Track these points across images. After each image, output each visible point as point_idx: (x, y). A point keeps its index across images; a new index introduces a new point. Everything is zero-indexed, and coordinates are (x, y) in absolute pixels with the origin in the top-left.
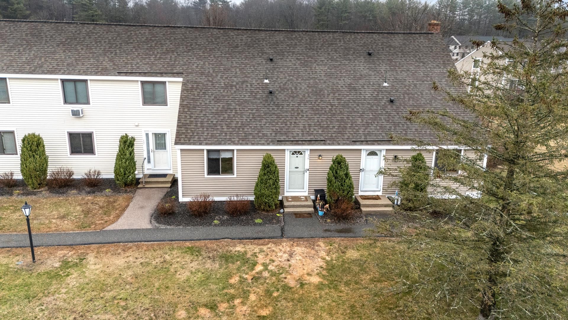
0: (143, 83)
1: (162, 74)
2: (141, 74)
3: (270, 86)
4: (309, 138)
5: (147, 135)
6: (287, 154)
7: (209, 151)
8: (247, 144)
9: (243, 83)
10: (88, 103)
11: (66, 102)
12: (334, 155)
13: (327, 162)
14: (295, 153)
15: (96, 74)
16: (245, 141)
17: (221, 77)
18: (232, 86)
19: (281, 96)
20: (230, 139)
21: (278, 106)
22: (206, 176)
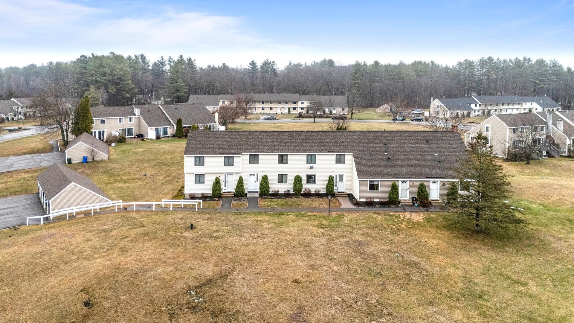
0: (336, 155)
1: (344, 152)
2: (336, 152)
3: (388, 155)
4: (408, 176)
5: (336, 175)
6: (400, 182)
7: (370, 181)
8: (385, 178)
9: (377, 154)
10: (315, 163)
11: (307, 163)
12: (420, 183)
13: (417, 186)
14: (403, 182)
15: (320, 152)
16: (383, 177)
17: (367, 152)
18: (373, 156)
19: (394, 160)
20: (378, 177)
21: (393, 163)
22: (368, 191)
